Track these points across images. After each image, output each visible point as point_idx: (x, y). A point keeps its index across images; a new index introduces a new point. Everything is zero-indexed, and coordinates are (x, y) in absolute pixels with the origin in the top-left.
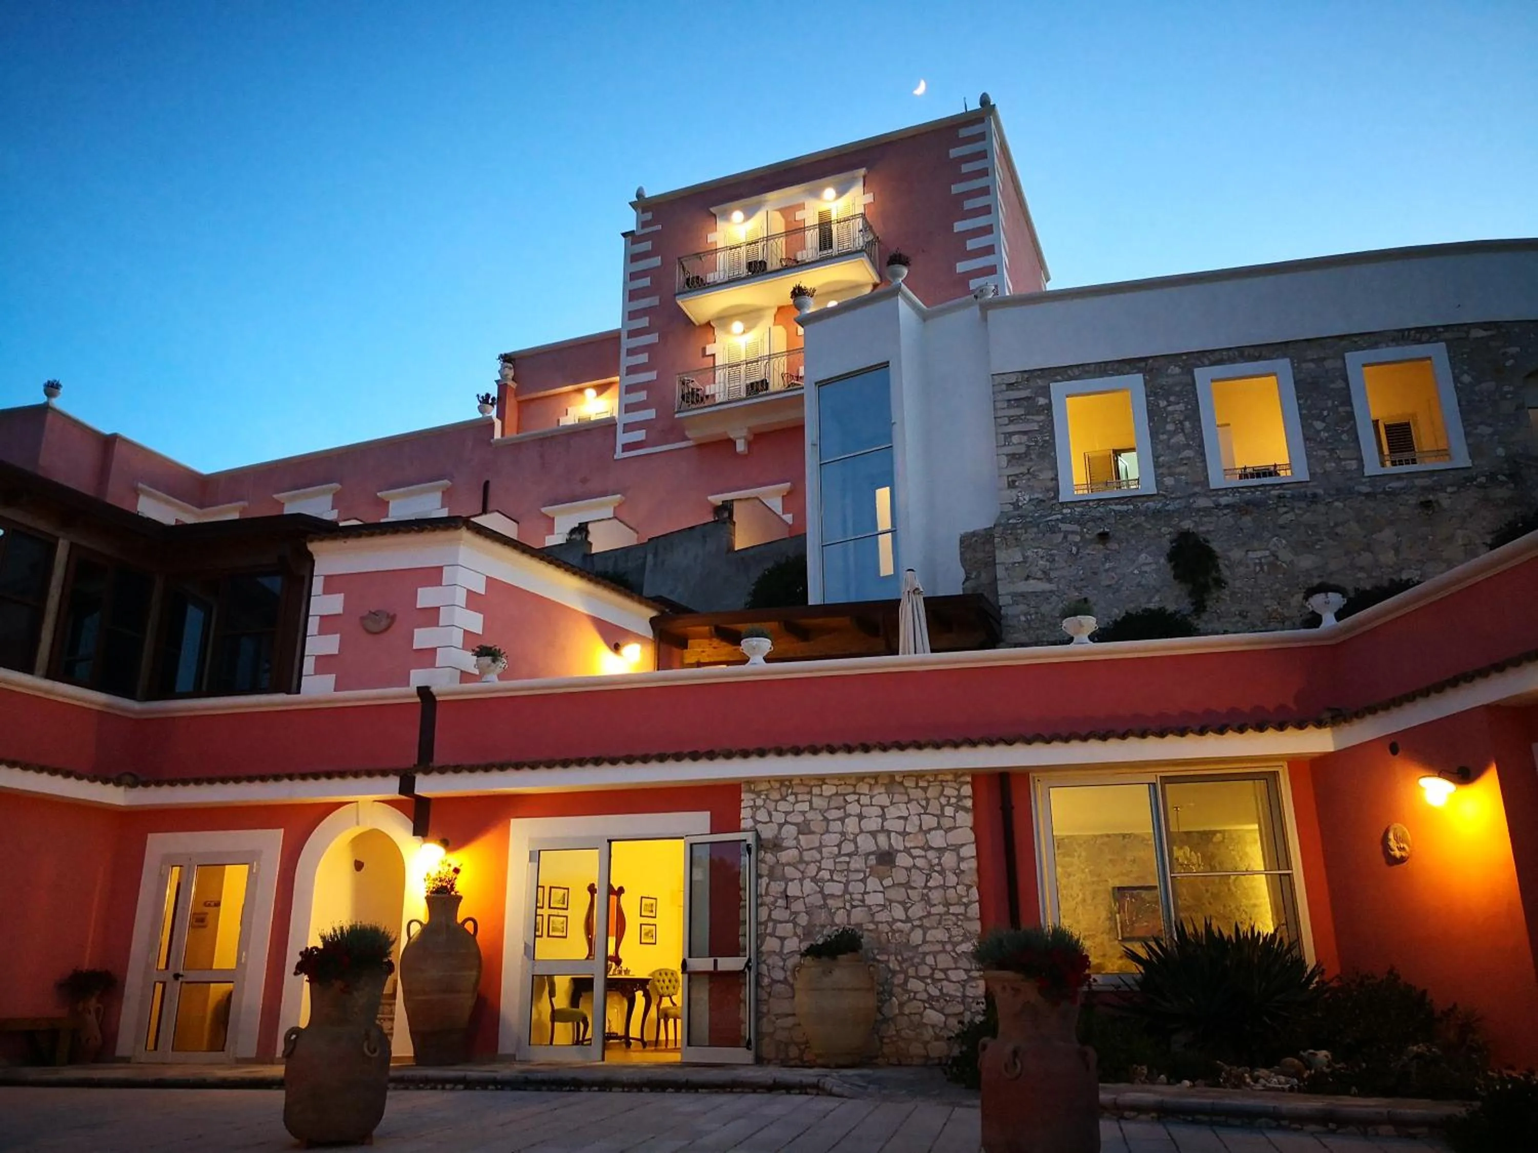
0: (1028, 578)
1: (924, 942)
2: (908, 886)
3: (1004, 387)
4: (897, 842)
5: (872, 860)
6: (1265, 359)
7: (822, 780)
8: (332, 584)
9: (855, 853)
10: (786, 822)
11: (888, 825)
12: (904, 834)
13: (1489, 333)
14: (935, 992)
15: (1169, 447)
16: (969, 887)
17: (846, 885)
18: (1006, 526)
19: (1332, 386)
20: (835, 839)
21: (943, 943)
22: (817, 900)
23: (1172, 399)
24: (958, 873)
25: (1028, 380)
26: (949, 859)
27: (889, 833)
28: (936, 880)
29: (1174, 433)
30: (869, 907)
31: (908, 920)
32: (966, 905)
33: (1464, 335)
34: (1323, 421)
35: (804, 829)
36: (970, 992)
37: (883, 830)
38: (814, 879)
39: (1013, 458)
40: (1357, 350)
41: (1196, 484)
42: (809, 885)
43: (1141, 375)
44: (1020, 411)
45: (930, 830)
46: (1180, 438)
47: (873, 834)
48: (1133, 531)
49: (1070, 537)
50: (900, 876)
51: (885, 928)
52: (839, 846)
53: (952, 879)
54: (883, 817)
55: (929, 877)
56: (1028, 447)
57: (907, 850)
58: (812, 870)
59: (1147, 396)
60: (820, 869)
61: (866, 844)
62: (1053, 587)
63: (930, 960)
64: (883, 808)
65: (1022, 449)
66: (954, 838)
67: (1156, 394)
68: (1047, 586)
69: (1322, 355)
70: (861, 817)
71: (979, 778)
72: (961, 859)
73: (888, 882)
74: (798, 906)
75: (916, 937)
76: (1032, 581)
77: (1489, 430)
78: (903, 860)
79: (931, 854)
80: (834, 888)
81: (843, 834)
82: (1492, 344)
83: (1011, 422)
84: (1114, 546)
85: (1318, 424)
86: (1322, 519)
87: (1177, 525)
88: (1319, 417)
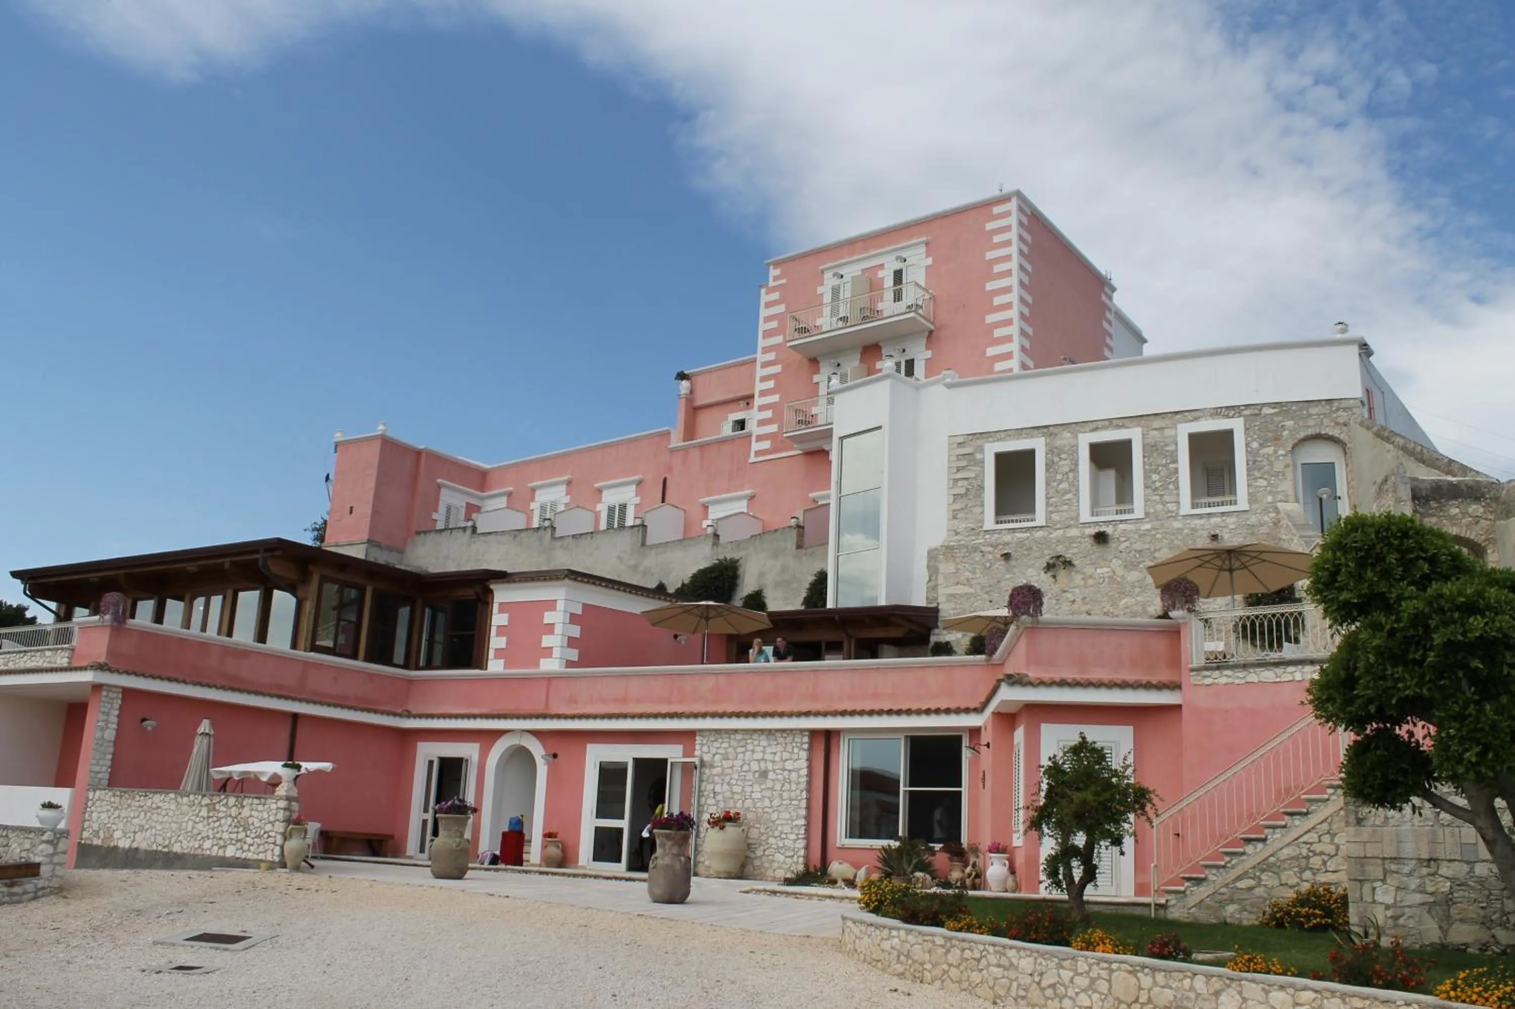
0: (957, 583)
1: (778, 819)
2: (772, 789)
3: (955, 446)
4: (770, 766)
5: (757, 775)
6: (1127, 428)
7: (736, 731)
8: (503, 607)
9: (749, 771)
10: (717, 753)
11: (766, 757)
12: (773, 762)
13: (1276, 410)
14: (781, 845)
15: (1057, 491)
16: (802, 791)
17: (743, 787)
18: (947, 547)
19: (1167, 448)
20: (740, 763)
21: (787, 820)
22: (728, 794)
23: (1063, 456)
24: (798, 783)
25: (972, 440)
26: (794, 776)
27: (766, 760)
28: (787, 786)
29: (1061, 482)
30: (753, 800)
31: (771, 807)
32: (800, 800)
33: (1257, 412)
34: (1159, 473)
35: (726, 757)
36: (797, 845)
37: (763, 759)
38: (728, 783)
39: (956, 497)
40: (1186, 422)
41: (1072, 519)
42: (725, 786)
43: (1043, 439)
44: (964, 463)
45: (786, 760)
46: (1064, 485)
47: (758, 761)
48: (1026, 552)
49: (987, 555)
50: (769, 784)
51: (760, 810)
52: (741, 767)
53: (794, 787)
54: (764, 752)
55: (783, 785)
56: (968, 490)
57: (774, 771)
58: (727, 779)
59: (1047, 454)
60: (731, 779)
61: (755, 766)
62: (972, 591)
63: (780, 828)
64: (764, 747)
65: (963, 491)
66: (797, 765)
67: (1053, 452)
68: (967, 589)
69: (1164, 425)
70: (753, 751)
71: (813, 734)
72: (799, 776)
73: (763, 786)
74: (719, 797)
75: (775, 816)
76: (959, 586)
77: (1264, 483)
78: (771, 775)
79: (786, 773)
80: (737, 789)
81: (744, 760)
82: (1276, 419)
83: (958, 470)
84: (1013, 563)
85: (1155, 477)
86: (1147, 546)
87: (1055, 549)
88: (1156, 471)
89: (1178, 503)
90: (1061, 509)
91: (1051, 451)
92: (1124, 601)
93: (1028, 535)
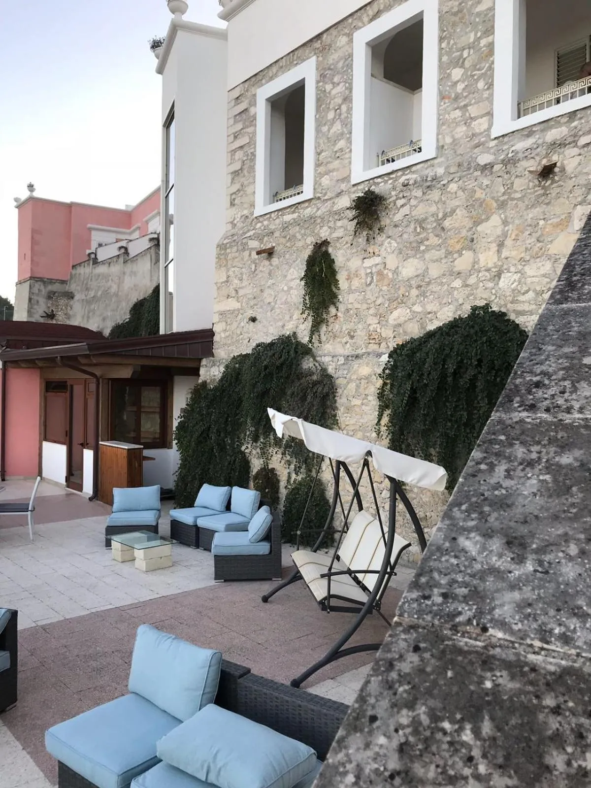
0: (228, 296)
3: (234, 102)
15: (328, 140)
23: (336, 79)
34: (462, 64)
39: (234, 175)
41: (343, 180)
43: (315, 57)
44: (240, 126)
48: (289, 244)
56: (242, 163)
59: (316, 83)
62: (239, 305)
65: (239, 166)
67: (326, 77)
76: (229, 300)
83: (235, 137)
84: (275, 261)
85: (457, 73)
86: (433, 209)
87: (318, 234)
88: (459, 62)
89: (490, 114)
90: (331, 166)
91: (322, 77)
92: (396, 314)
93: (295, 215)
